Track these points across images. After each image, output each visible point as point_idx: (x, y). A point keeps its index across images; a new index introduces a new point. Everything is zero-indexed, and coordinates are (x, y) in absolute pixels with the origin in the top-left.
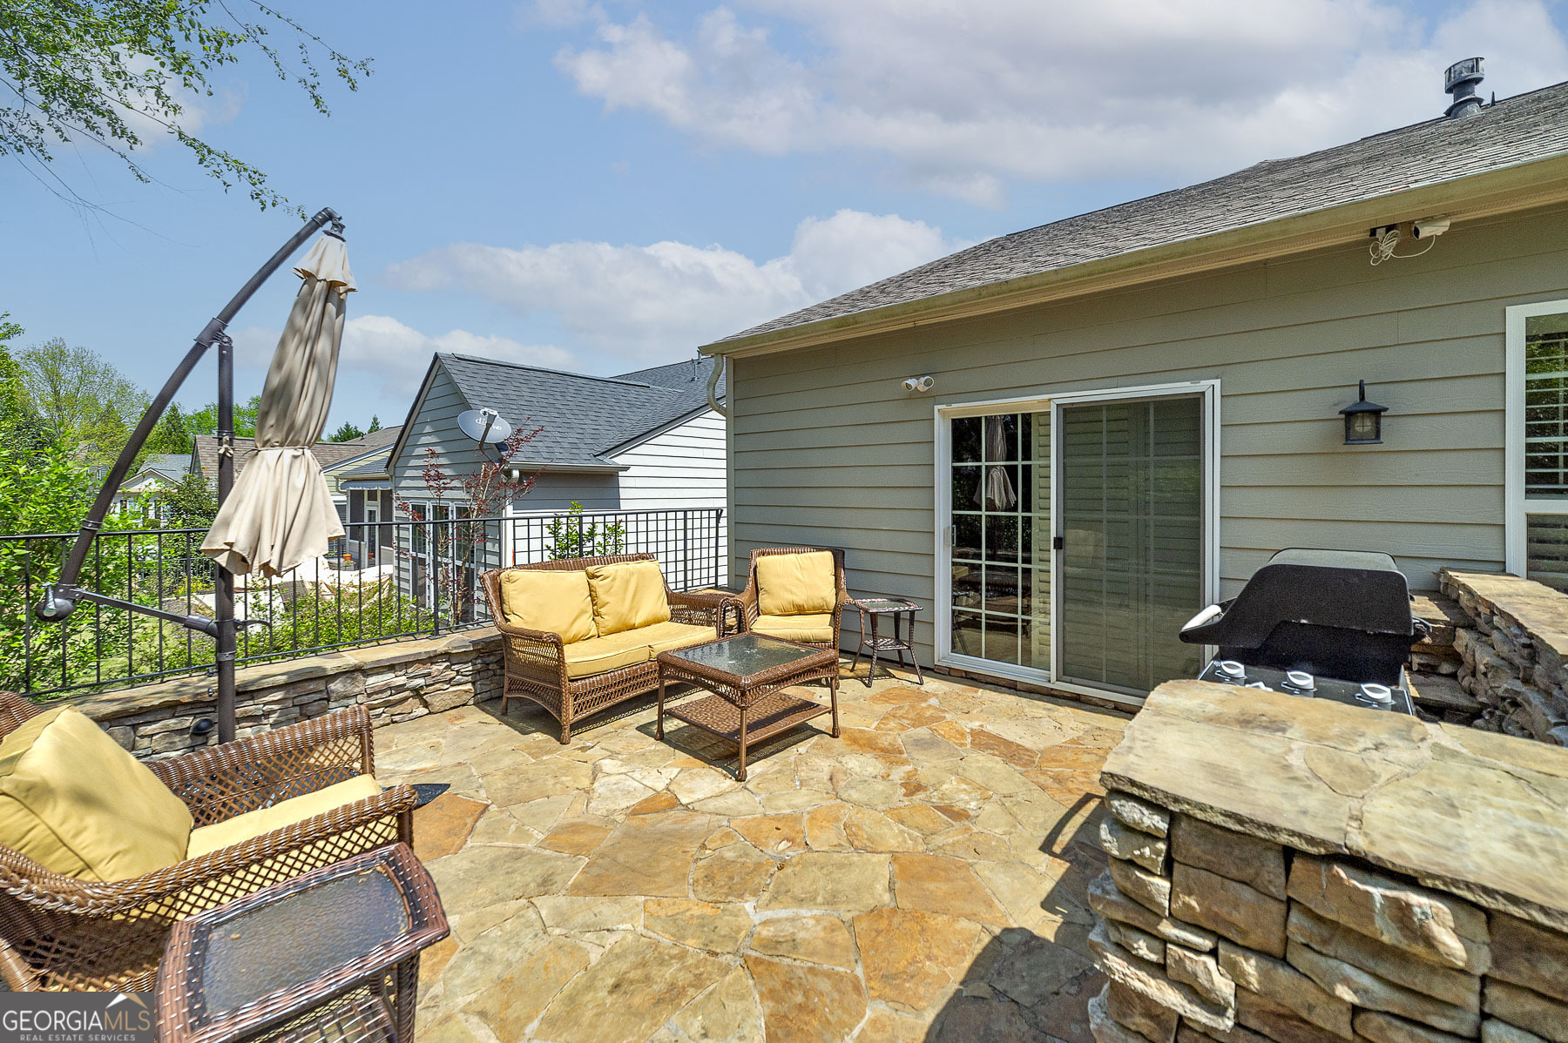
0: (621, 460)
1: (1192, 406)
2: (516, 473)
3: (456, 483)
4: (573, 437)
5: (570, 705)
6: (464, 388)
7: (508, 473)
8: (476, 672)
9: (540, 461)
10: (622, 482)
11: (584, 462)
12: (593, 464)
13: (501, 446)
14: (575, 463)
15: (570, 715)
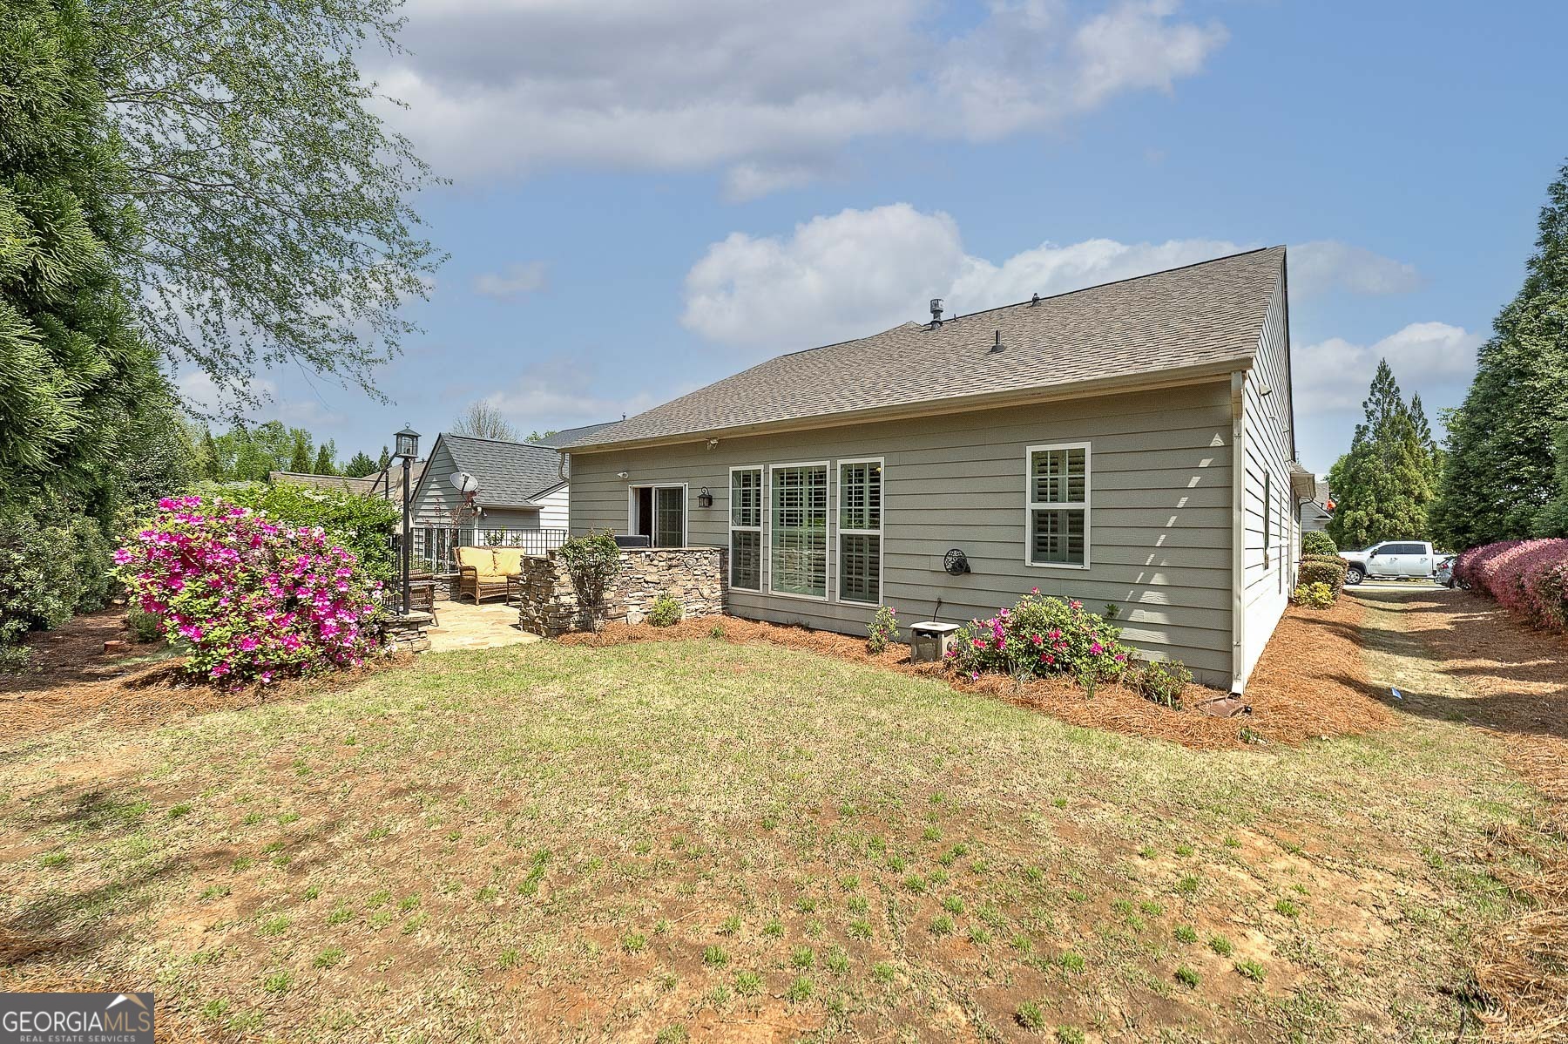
0: (539, 503)
1: (680, 490)
2: (480, 509)
3: (447, 514)
4: (514, 487)
5: (479, 592)
6: (455, 457)
7: (476, 509)
8: (451, 588)
9: (494, 503)
10: (542, 516)
11: (517, 503)
12: (524, 504)
13: (473, 493)
14: (513, 504)
15: (479, 596)
